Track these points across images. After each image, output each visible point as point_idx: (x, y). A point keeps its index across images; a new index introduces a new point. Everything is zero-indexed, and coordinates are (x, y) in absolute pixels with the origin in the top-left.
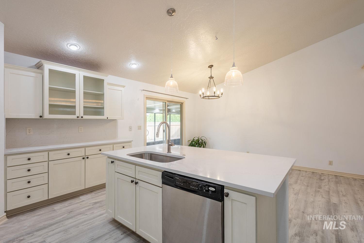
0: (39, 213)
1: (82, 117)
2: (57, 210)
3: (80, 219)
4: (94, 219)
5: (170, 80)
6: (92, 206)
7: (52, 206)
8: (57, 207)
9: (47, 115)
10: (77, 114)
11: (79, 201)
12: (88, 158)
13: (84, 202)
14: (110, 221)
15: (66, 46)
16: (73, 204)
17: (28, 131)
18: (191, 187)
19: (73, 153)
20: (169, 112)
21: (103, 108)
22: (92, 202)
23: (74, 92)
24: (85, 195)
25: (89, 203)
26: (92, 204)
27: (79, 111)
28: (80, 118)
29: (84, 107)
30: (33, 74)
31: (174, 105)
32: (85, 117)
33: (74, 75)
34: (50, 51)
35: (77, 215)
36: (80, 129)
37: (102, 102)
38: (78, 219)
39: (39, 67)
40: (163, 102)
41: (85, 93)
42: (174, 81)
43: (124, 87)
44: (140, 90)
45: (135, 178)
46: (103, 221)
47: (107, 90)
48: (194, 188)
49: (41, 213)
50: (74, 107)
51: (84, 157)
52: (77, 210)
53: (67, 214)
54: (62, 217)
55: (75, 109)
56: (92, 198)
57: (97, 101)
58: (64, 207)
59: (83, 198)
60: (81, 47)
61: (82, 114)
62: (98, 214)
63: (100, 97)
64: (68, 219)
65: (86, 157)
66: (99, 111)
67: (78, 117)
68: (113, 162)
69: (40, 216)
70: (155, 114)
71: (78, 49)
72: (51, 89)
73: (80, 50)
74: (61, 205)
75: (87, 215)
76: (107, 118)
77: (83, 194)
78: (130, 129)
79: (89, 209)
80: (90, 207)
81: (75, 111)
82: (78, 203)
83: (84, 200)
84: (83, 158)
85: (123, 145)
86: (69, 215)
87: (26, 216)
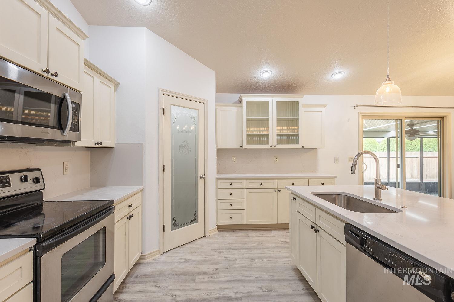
0: (237, 235)
1: (275, 146)
2: (251, 237)
3: (266, 253)
4: (279, 259)
5: (384, 84)
6: (280, 245)
7: (248, 232)
8: (252, 234)
9: (245, 146)
10: (271, 144)
11: (270, 235)
12: (279, 191)
13: (274, 238)
14: (294, 268)
15: (259, 75)
16: (264, 236)
17: (233, 159)
18: (386, 259)
19: (266, 184)
20: (416, 135)
21: (298, 135)
22: (282, 240)
23: (268, 120)
24: (277, 230)
25: (279, 240)
26: (282, 242)
27: (273, 140)
28: (273, 147)
29: (277, 135)
30: (235, 109)
31: (425, 122)
32: (279, 146)
33: (267, 103)
34: (248, 84)
35: (264, 248)
36: (275, 159)
37: (298, 128)
38: (265, 252)
39: (240, 101)
40: (397, 120)
41: (278, 120)
42: (393, 85)
43: (325, 106)
44: (352, 106)
45: (316, 224)
46: (287, 265)
47: (303, 114)
48: (391, 262)
49: (239, 235)
50: (268, 136)
51: (276, 189)
52: (266, 243)
53: (257, 244)
54: (252, 245)
55: (269, 138)
56: (283, 236)
57: (292, 128)
58: (256, 237)
59: (275, 233)
60: (273, 72)
61: (275, 144)
62: (285, 255)
63: (295, 122)
64: (257, 249)
65: (278, 189)
66: (294, 139)
67: (271, 146)
68: (295, 199)
69: (237, 237)
70: (389, 139)
71: (270, 74)
72: (248, 120)
73: (272, 75)
74: (254, 234)
75: (273, 251)
76: (303, 147)
77: (276, 229)
78: (337, 161)
79: (277, 247)
80: (278, 245)
81: (269, 140)
82: (269, 236)
83: (275, 235)
84: (275, 191)
85: (323, 181)
86: (258, 245)
87: (229, 234)
